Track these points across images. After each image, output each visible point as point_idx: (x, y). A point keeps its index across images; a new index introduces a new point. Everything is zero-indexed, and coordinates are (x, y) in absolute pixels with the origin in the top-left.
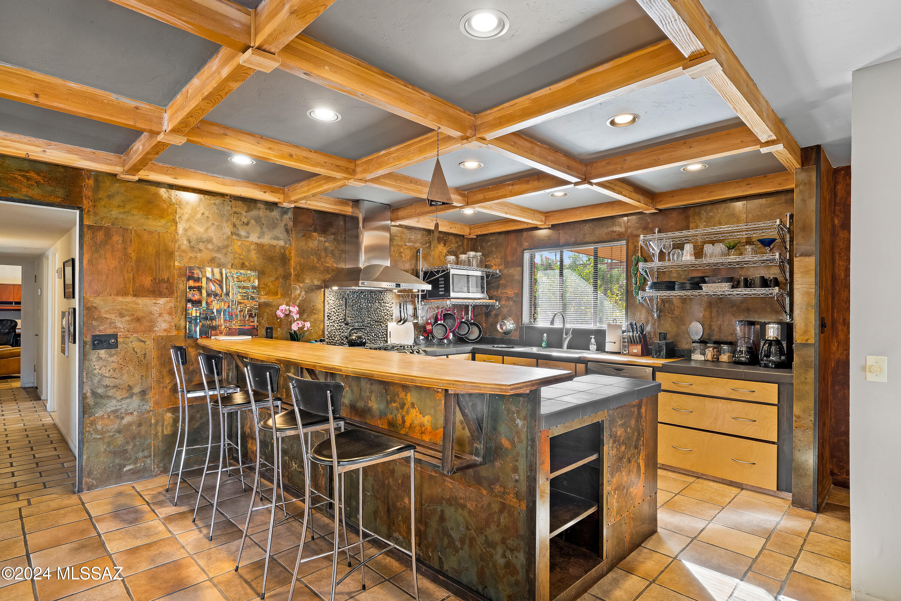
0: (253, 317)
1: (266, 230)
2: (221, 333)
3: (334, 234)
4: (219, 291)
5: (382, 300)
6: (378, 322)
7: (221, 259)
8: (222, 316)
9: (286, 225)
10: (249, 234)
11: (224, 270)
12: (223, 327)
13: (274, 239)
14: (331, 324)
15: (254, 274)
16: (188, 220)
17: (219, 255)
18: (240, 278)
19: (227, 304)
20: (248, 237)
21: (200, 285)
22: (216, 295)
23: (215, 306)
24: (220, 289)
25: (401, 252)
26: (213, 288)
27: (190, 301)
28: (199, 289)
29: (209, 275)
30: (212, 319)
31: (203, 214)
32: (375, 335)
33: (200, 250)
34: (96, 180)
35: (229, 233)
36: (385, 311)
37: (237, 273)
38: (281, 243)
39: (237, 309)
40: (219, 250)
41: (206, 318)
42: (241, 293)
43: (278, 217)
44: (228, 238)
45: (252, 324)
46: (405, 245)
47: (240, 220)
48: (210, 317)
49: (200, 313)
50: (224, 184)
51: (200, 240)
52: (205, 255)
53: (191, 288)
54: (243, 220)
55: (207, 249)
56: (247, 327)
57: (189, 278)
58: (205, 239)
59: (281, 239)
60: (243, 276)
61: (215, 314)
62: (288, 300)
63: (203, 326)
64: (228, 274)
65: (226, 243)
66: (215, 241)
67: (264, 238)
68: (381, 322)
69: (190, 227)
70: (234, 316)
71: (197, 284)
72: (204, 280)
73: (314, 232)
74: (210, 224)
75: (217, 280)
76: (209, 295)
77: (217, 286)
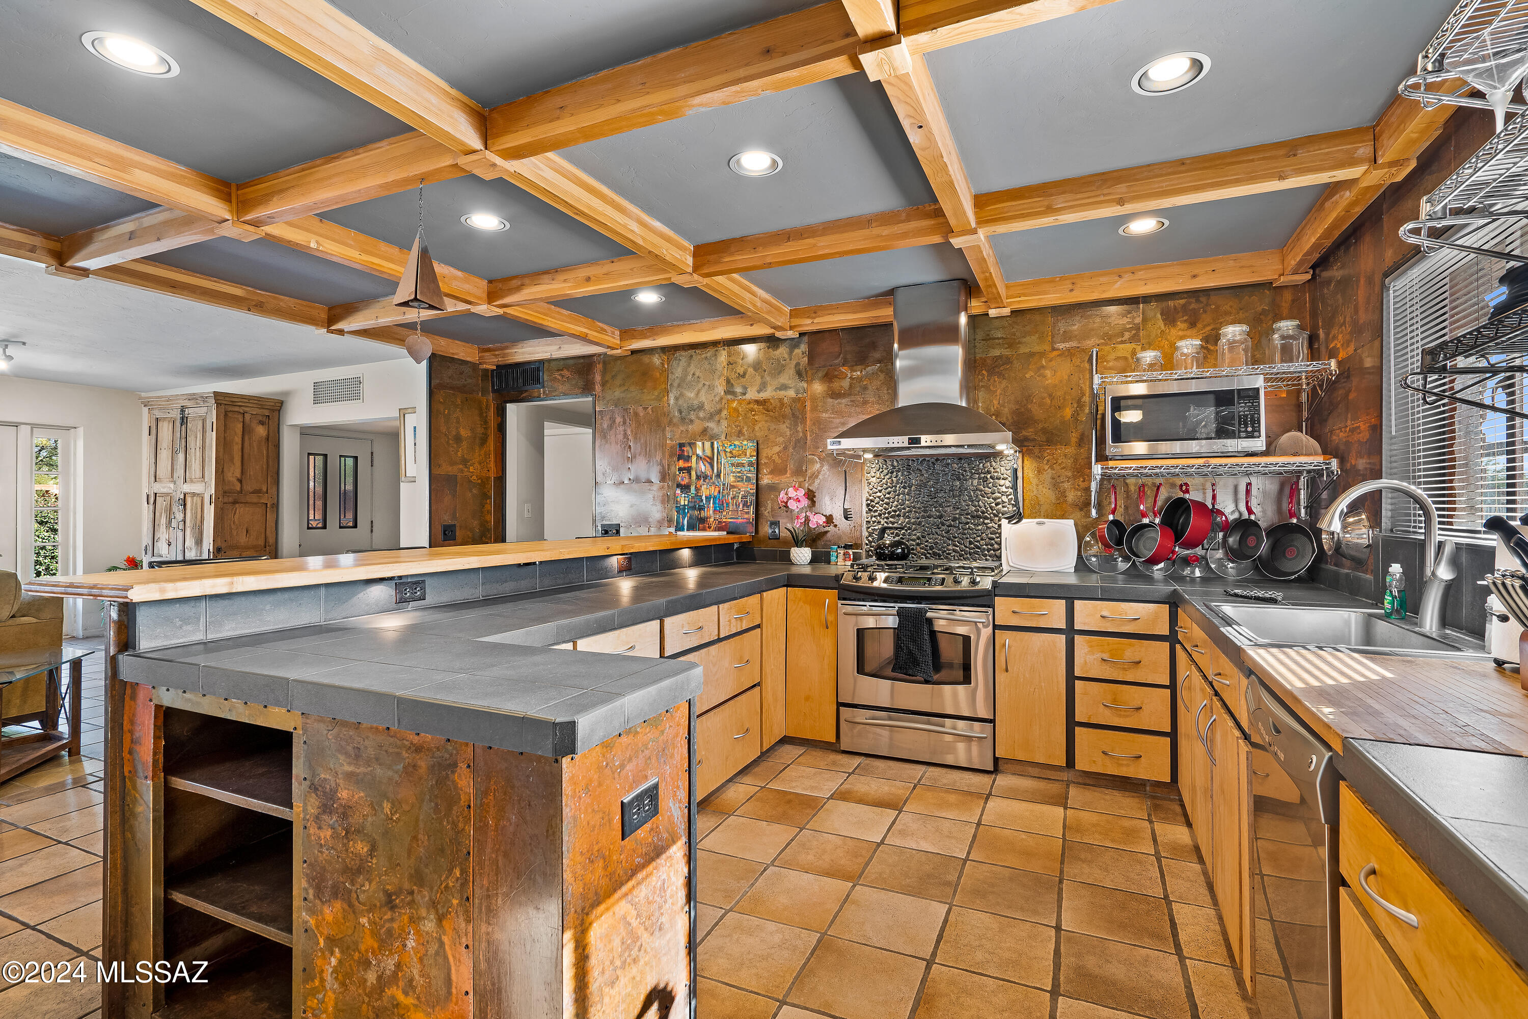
0: (748, 507)
1: (768, 379)
2: (710, 527)
3: (879, 361)
4: (709, 473)
5: (989, 472)
6: (979, 517)
7: (713, 429)
8: (711, 505)
9: (798, 364)
10: (746, 388)
11: (715, 443)
12: (712, 519)
13: (780, 389)
14: (874, 519)
15: (751, 444)
16: (679, 386)
17: (711, 425)
18: (734, 452)
19: (717, 489)
20: (744, 394)
21: (689, 465)
22: (706, 477)
23: (705, 491)
24: (710, 470)
25: (1043, 367)
26: (703, 468)
27: (679, 486)
28: (689, 470)
29: (699, 451)
30: (701, 509)
31: (694, 374)
32: (971, 543)
33: (691, 421)
34: (605, 363)
35: (722, 393)
36: (997, 495)
37: (731, 445)
38: (791, 393)
39: (728, 494)
40: (711, 417)
41: (694, 508)
42: (734, 472)
43: (786, 356)
44: (722, 399)
45: (746, 516)
46: (1054, 349)
47: (735, 372)
48: (699, 506)
49: (689, 501)
50: (702, 331)
51: (691, 409)
52: (696, 427)
53: (680, 469)
54: (738, 372)
55: (699, 418)
56: (740, 520)
57: (680, 458)
58: (696, 407)
59: (791, 388)
60: (737, 449)
61: (704, 502)
62: (801, 479)
63: (690, 518)
64: (720, 448)
65: (718, 407)
66: (707, 407)
67: (766, 391)
68: (986, 518)
69: (681, 394)
70: (725, 505)
71: (686, 465)
72: (694, 459)
73: (843, 365)
74: (700, 385)
75: (708, 457)
76: (698, 478)
77: (707, 465)
